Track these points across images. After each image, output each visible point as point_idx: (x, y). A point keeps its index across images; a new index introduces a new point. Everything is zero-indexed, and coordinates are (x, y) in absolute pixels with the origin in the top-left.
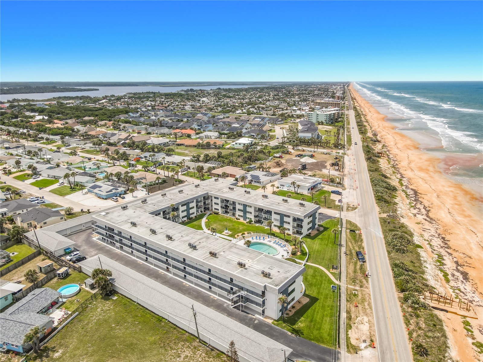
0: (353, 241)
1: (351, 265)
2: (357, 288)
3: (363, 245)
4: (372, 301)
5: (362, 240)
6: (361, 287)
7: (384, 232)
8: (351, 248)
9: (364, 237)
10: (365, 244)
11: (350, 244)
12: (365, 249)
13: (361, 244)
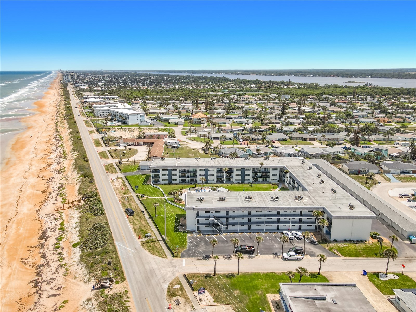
0: (143, 228)
1: (135, 207)
2: (125, 196)
3: (132, 226)
4: (115, 193)
5: (135, 231)
6: (123, 197)
7: (115, 250)
8: (141, 221)
9: (134, 235)
10: (131, 227)
11: (144, 223)
12: (129, 222)
13: (134, 227)
